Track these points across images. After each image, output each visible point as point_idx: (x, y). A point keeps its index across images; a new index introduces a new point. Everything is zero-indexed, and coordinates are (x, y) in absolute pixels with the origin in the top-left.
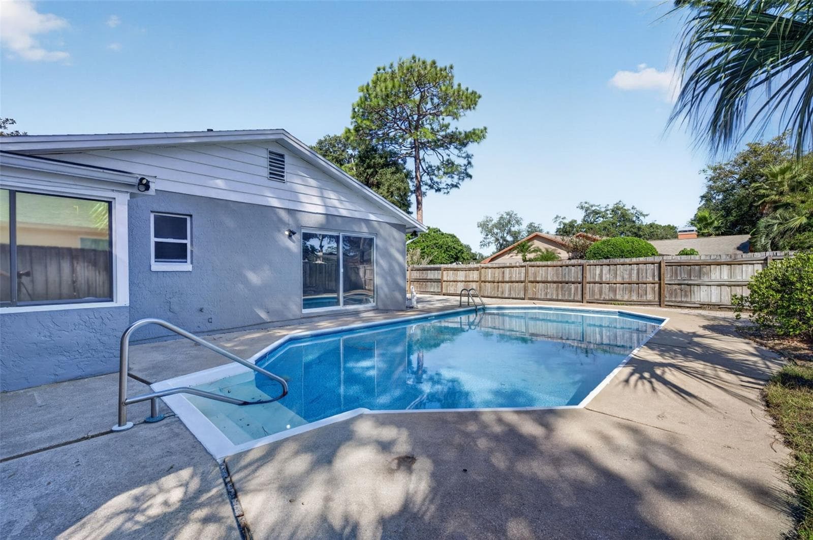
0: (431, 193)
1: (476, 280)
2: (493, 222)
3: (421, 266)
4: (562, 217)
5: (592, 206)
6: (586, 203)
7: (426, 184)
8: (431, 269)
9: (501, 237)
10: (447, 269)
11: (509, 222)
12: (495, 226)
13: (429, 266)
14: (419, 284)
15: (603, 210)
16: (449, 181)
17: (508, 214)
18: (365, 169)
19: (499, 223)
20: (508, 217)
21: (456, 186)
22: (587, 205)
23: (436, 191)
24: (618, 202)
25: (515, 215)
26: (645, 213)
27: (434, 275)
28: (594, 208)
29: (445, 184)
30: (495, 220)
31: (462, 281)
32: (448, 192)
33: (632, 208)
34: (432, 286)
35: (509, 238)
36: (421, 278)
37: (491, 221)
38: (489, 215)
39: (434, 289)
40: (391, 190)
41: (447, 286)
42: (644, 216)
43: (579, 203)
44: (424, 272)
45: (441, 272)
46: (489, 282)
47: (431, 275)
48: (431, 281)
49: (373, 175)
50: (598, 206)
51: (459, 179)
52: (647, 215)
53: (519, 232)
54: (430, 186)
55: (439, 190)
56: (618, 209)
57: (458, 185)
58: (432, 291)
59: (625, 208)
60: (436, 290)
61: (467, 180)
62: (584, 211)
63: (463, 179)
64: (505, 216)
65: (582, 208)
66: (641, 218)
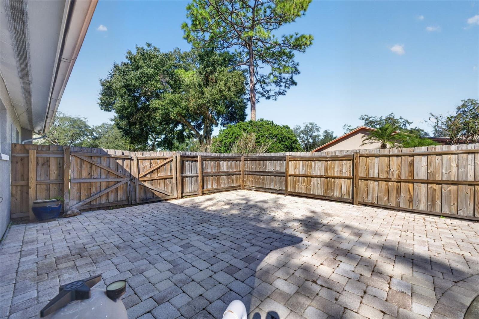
0: (263, 100)
1: (347, 174)
2: (301, 130)
3: (257, 155)
4: (348, 126)
5: (370, 118)
6: (366, 115)
7: (258, 93)
8: (271, 159)
9: (306, 139)
10: (294, 159)
11: (312, 129)
12: (302, 132)
13: (268, 155)
14: (255, 178)
15: (379, 120)
16: (277, 89)
17: (311, 124)
18: (205, 67)
19: (305, 130)
20: (311, 126)
21: (283, 94)
22: (366, 117)
23: (267, 98)
24: (390, 114)
25: (316, 124)
26: (410, 122)
27: (275, 166)
28: (371, 119)
29: (274, 92)
30: (302, 129)
31: (320, 177)
32: (276, 98)
33: (400, 118)
34: (271, 181)
35: (311, 140)
36: (258, 170)
37: (300, 128)
38: (299, 125)
39: (275, 185)
40: (228, 84)
41: (295, 183)
42: (409, 123)
43: (360, 116)
44: (262, 162)
45: (285, 162)
46: (375, 180)
47: (270, 167)
48: (271, 174)
49: (212, 72)
50: (374, 118)
51: (286, 87)
52: (411, 123)
53: (318, 136)
54: (261, 94)
55: (268, 98)
56: (390, 119)
57: (285, 93)
58: (272, 187)
59: (395, 118)
60: (277, 187)
61: (293, 87)
62: (364, 121)
63: (289, 88)
64: (309, 125)
65: (363, 119)
66: (407, 125)
